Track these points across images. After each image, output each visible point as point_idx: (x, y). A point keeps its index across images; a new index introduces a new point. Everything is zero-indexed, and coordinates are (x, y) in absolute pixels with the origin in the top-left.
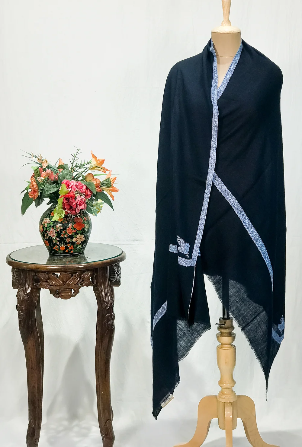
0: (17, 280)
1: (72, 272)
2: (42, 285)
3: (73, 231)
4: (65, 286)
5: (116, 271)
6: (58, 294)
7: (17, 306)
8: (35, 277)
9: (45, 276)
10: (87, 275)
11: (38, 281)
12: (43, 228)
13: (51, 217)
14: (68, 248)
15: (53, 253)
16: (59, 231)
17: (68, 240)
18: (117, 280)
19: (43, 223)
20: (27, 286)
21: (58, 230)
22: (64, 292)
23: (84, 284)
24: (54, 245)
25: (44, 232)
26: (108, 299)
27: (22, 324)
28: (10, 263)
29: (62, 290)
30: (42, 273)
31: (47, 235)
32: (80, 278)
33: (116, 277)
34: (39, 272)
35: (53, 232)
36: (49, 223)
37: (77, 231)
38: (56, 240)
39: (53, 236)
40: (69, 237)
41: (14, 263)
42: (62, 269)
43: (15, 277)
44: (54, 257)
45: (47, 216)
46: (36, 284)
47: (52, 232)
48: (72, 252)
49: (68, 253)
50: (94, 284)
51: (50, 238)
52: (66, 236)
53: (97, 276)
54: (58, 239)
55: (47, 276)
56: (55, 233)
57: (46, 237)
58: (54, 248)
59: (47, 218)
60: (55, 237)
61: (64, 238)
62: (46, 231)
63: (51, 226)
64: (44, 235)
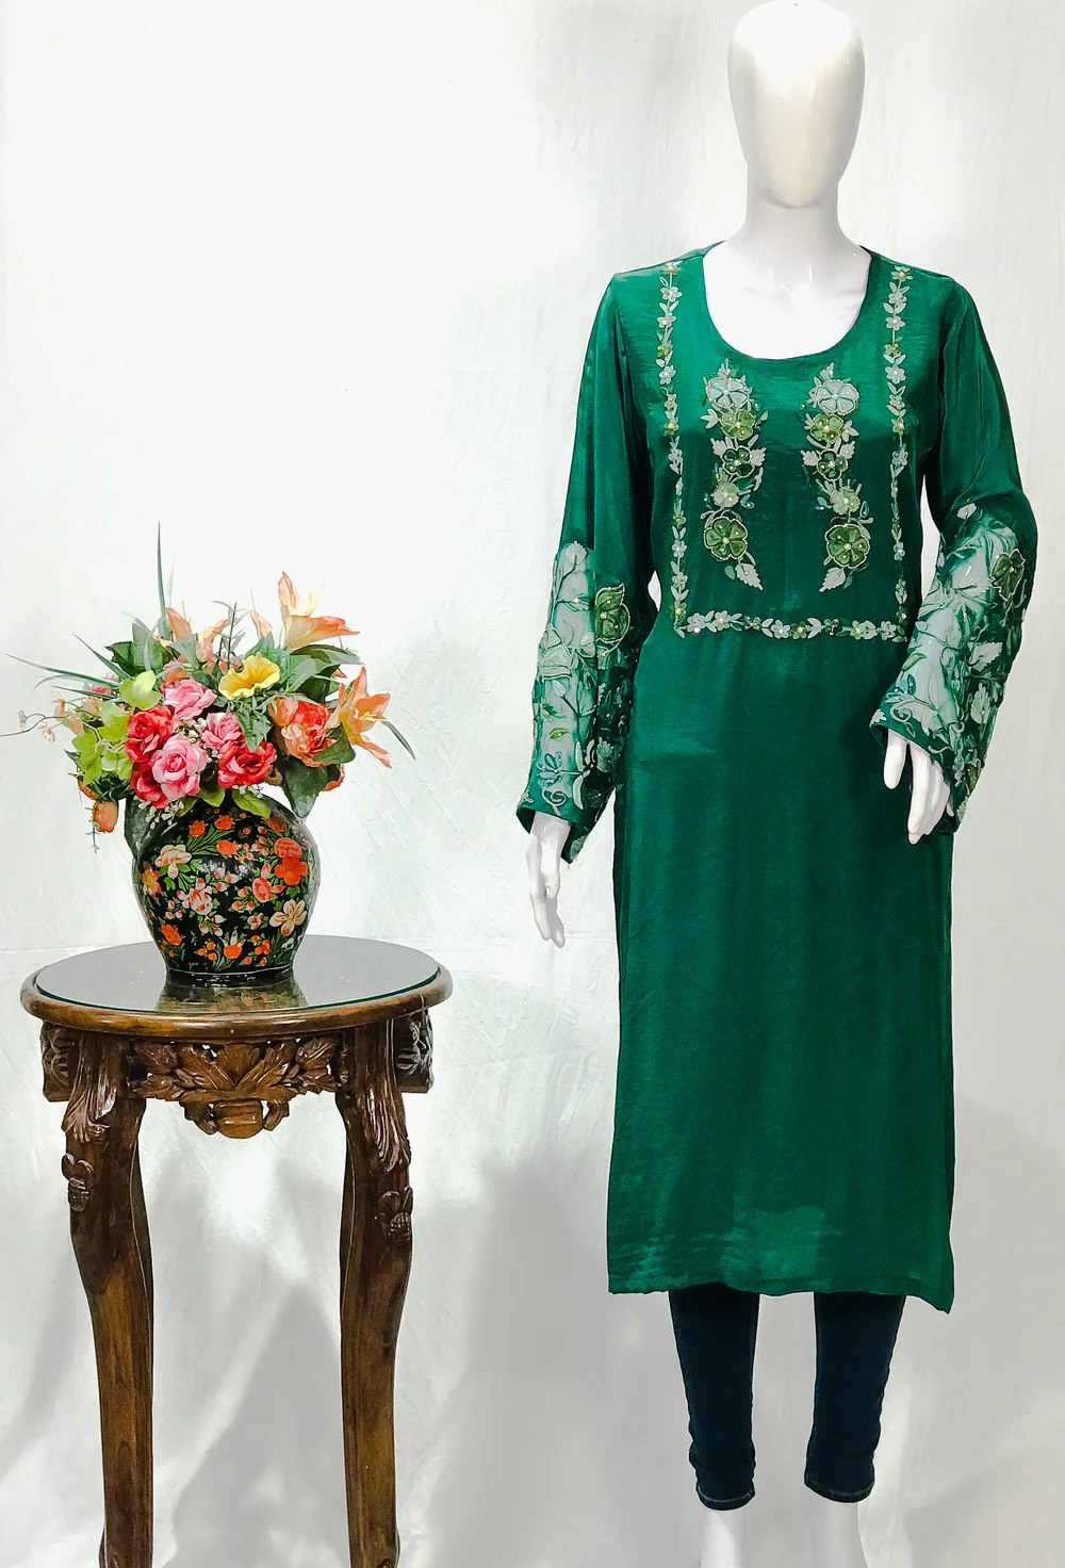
0: (63, 1069)
1: (264, 1040)
2: (154, 1086)
3: (275, 890)
4: (241, 1092)
5: (416, 1037)
6: (211, 1119)
7: (65, 1161)
8: (131, 1060)
9: (168, 1055)
10: (316, 1052)
11: (138, 1072)
12: (161, 880)
13: (190, 841)
14: (253, 948)
15: (194, 969)
17: (255, 921)
18: (419, 1067)
19: (157, 864)
20: (102, 1090)
21: (219, 888)
22: (236, 1111)
23: (305, 1085)
24: (202, 940)
25: (166, 894)
26: (392, 1140)
27: (83, 1221)
28: (37, 1009)
29: (229, 1104)
30: (154, 1042)
31: (178, 907)
32: (293, 1063)
33: (418, 1058)
34: (143, 1039)
35: (202, 896)
36: (188, 864)
37: (285, 890)
38: (212, 923)
39: (203, 907)
40: (257, 910)
41: (54, 1007)
42: (226, 1030)
43: (55, 1057)
45: (174, 837)
46: (134, 1083)
47: (197, 893)
48: (262, 963)
49: (252, 967)
50: (339, 1085)
51: (191, 916)
52: (249, 908)
53: (350, 1055)
54: (220, 919)
55: (174, 1055)
56: (210, 899)
57: (174, 912)
58: (200, 952)
59: (175, 845)
60: (207, 910)
61: (241, 914)
62: (176, 890)
63: (194, 874)
64: (164, 907)
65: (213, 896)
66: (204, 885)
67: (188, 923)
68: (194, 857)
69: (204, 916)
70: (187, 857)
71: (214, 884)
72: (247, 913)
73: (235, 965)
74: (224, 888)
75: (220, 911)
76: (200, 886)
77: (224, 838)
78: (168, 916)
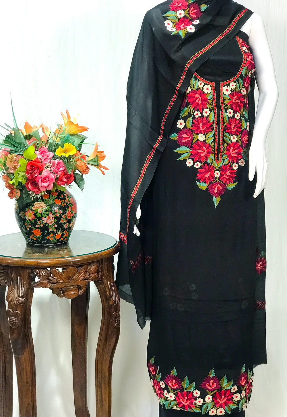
1: (78, 265)
2: (41, 284)
4: (72, 283)
6: (62, 293)
9: (46, 272)
10: (93, 267)
12: (35, 214)
13: (44, 200)
14: (64, 235)
19: (33, 209)
20: (22, 286)
23: (90, 279)
25: (36, 219)
29: (68, 288)
30: (41, 269)
31: (42, 222)
32: (87, 272)
38: (53, 227)
40: (67, 222)
42: (70, 262)
47: (49, 218)
49: (63, 241)
50: (99, 278)
51: (46, 225)
52: (65, 221)
54: (56, 226)
56: (54, 219)
57: (40, 225)
58: (47, 238)
59: (39, 202)
60: (52, 223)
61: (63, 224)
62: (41, 217)
63: (48, 211)
64: (36, 223)
65: (55, 218)
66: (52, 215)
67: (45, 228)
68: (47, 206)
69: (51, 225)
70: (45, 206)
71: (55, 214)
72: (64, 223)
73: (58, 241)
74: (58, 215)
75: (56, 223)
76: (50, 215)
77: (56, 198)
78: (37, 226)
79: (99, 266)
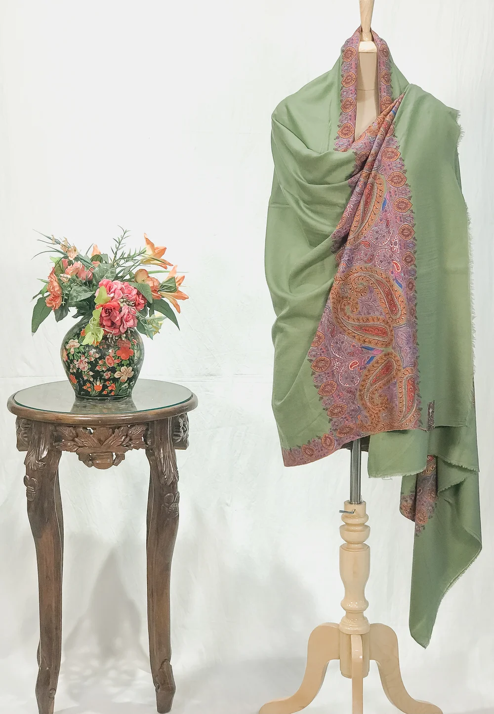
0: (25, 437)
1: (115, 426)
2: (65, 445)
3: (116, 361)
4: (103, 449)
5: (182, 425)
6: (90, 460)
7: (25, 478)
8: (55, 433)
9: (71, 432)
10: (137, 431)
11: (58, 439)
12: (68, 355)
13: (80, 338)
14: (107, 387)
15: (83, 395)
16: (93, 360)
17: (107, 375)
18: (182, 439)
19: (67, 347)
20: (42, 447)
21: (91, 359)
22: (101, 457)
23: (132, 446)
24: (85, 382)
25: (69, 361)
26: (170, 471)
27: (33, 506)
28: (13, 410)
29: (98, 454)
30: (65, 426)
31: (74, 367)
32: (127, 436)
33: (182, 434)
34: (61, 425)
35: (84, 363)
36: (78, 348)
37: (121, 362)
38: (88, 375)
39: (84, 368)
40: (108, 370)
41: (21, 410)
42: (98, 421)
43: (22, 431)
44: (84, 403)
45: (74, 336)
46: (56, 444)
47: (81, 361)
48: (112, 394)
49: (107, 395)
50: (147, 446)
51: (79, 371)
53: (152, 433)
54: (91, 373)
55: (74, 432)
56: (87, 364)
57: (73, 370)
58: (84, 388)
62: (73, 360)
63: (80, 353)
64: (69, 367)
66: (84, 358)
67: (79, 375)
69: (85, 372)
70: (79, 345)
71: (89, 358)
72: (103, 371)
73: (100, 394)
75: (91, 370)
79: (147, 430)
